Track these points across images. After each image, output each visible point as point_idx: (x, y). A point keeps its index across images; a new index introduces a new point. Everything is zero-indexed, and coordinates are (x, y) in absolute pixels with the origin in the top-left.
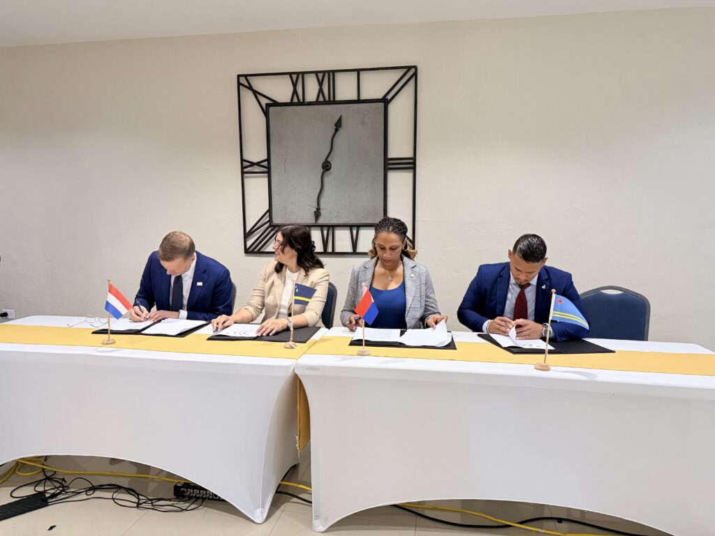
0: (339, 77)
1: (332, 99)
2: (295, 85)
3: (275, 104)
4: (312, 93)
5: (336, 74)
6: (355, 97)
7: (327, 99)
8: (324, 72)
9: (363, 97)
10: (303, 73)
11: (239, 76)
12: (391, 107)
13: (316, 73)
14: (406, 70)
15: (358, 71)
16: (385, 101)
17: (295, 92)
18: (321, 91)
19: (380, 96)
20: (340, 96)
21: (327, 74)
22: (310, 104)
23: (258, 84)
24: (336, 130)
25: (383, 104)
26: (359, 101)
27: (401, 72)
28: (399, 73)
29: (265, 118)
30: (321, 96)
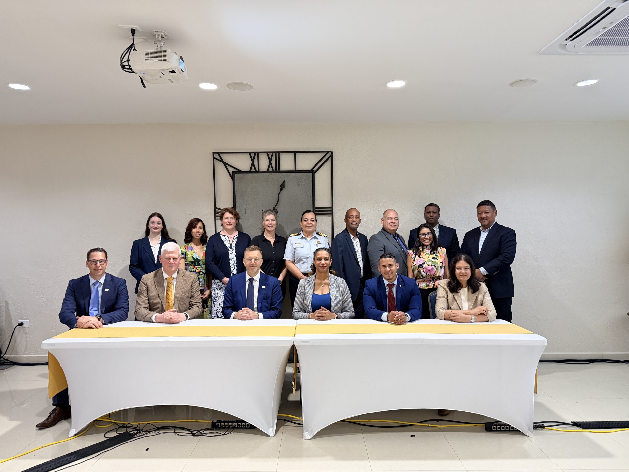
0: (282, 156)
1: (278, 170)
2: (253, 160)
3: (239, 172)
4: (264, 164)
5: (280, 154)
6: (292, 169)
7: (275, 170)
8: (272, 153)
9: (298, 168)
10: (258, 153)
11: (214, 153)
12: (317, 175)
13: (267, 153)
14: (326, 153)
15: (295, 153)
16: (313, 172)
17: (253, 164)
18: (270, 164)
19: (309, 168)
20: (283, 168)
21: (274, 154)
22: (263, 172)
23: (227, 158)
24: (281, 189)
25: (311, 173)
26: (295, 171)
27: (323, 154)
28: (322, 155)
29: (232, 181)
30: (270, 167)
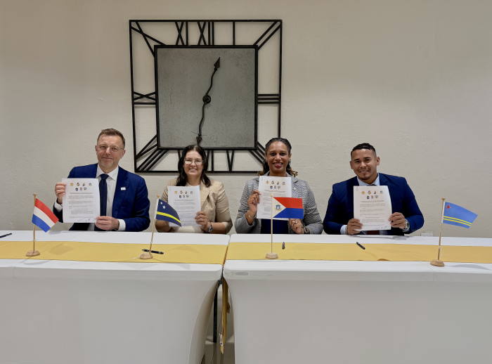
1: (211, 44)
2: (180, 31)
3: (162, 46)
4: (194, 38)
5: (215, 23)
6: (231, 43)
7: (207, 44)
8: (205, 21)
9: (237, 43)
10: (187, 21)
11: (131, 21)
12: (261, 52)
13: (198, 21)
14: (273, 23)
15: (234, 22)
16: (256, 48)
17: (180, 37)
18: (202, 36)
19: (252, 43)
20: (218, 42)
21: (207, 24)
22: (193, 47)
23: (147, 28)
24: (216, 70)
25: (254, 50)
26: (234, 46)
28: (269, 25)
29: (153, 58)
30: (202, 41)
